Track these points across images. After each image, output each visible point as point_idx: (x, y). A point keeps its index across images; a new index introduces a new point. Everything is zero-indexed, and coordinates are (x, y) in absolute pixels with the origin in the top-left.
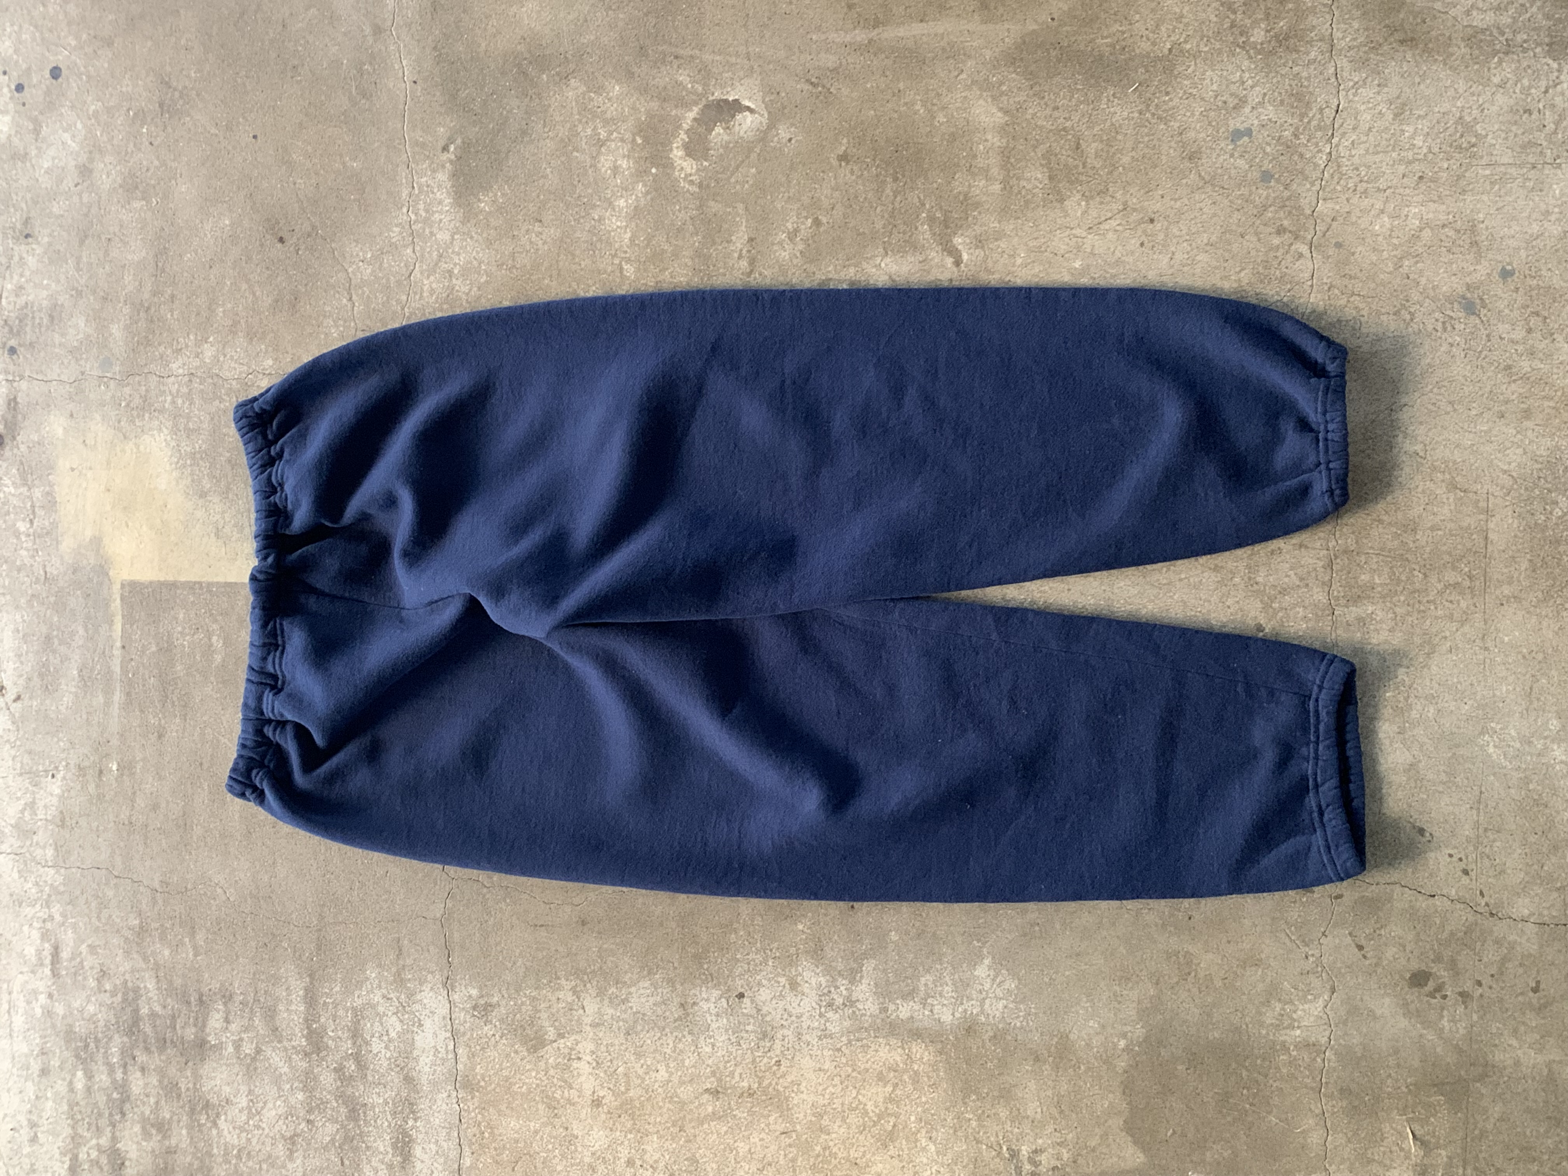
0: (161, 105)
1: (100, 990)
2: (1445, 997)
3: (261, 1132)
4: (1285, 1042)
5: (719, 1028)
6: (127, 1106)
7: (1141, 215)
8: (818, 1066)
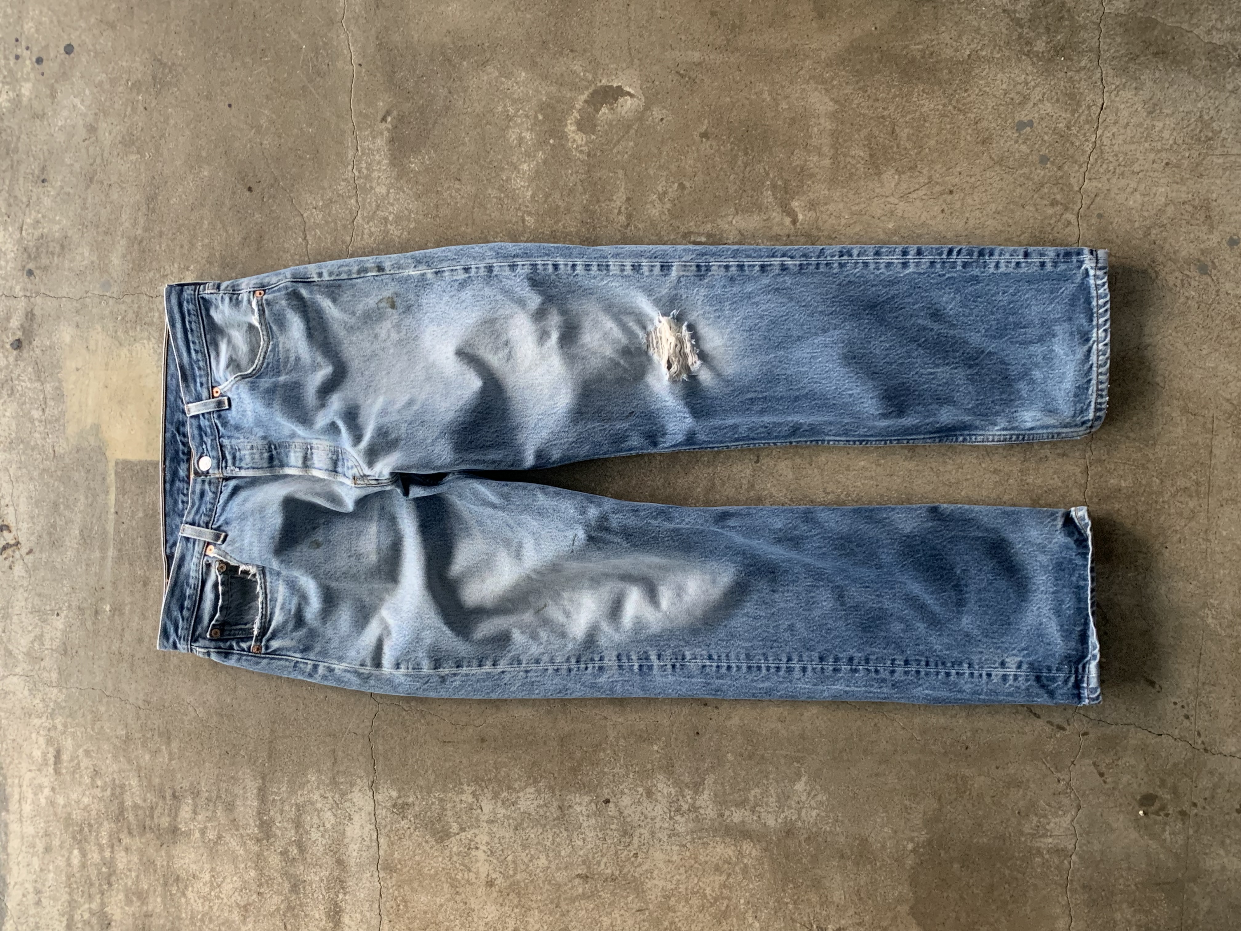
0: (154, 78)
1: (94, 785)
2: (1167, 815)
3: (220, 901)
4: (1040, 847)
5: (589, 826)
6: (113, 878)
7: (943, 188)
8: (668, 858)
